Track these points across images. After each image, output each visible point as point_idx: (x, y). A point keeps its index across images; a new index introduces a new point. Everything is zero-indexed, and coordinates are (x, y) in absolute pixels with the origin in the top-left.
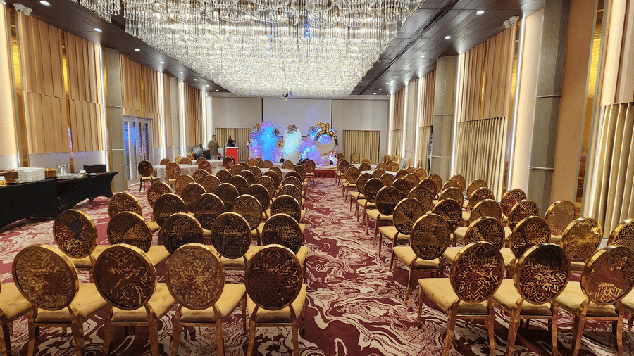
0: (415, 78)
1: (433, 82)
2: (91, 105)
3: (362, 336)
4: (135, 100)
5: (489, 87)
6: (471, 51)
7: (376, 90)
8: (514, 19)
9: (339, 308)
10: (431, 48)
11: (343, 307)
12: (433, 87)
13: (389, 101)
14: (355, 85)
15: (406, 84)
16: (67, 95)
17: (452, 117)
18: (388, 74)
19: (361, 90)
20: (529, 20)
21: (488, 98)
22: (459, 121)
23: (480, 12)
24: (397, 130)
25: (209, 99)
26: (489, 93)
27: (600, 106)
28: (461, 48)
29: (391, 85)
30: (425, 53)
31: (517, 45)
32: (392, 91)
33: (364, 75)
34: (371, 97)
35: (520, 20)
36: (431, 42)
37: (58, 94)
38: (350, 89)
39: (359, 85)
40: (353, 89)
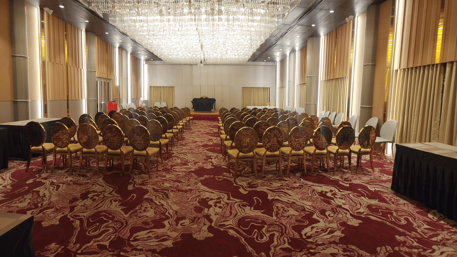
0: (293, 51)
1: (306, 54)
2: (79, 69)
3: (269, 195)
4: (102, 66)
5: (339, 58)
6: (329, 35)
7: (266, 58)
8: (351, 17)
9: (254, 185)
10: (304, 31)
11: (256, 184)
12: (306, 57)
13: (276, 66)
14: (251, 54)
15: (288, 54)
16: (67, 64)
17: (318, 77)
18: (276, 48)
19: (255, 58)
20: (359, 18)
21: (338, 65)
22: (322, 80)
23: (332, 12)
24: (282, 87)
25: (146, 66)
26: (338, 62)
27: (393, 70)
28: (322, 33)
29: (277, 55)
30: (300, 35)
31: (353, 32)
32: (278, 60)
33: (258, 47)
34: (263, 63)
35: (354, 18)
36: (303, 28)
37: (62, 63)
38: (248, 57)
39: (254, 55)
40: (250, 57)
